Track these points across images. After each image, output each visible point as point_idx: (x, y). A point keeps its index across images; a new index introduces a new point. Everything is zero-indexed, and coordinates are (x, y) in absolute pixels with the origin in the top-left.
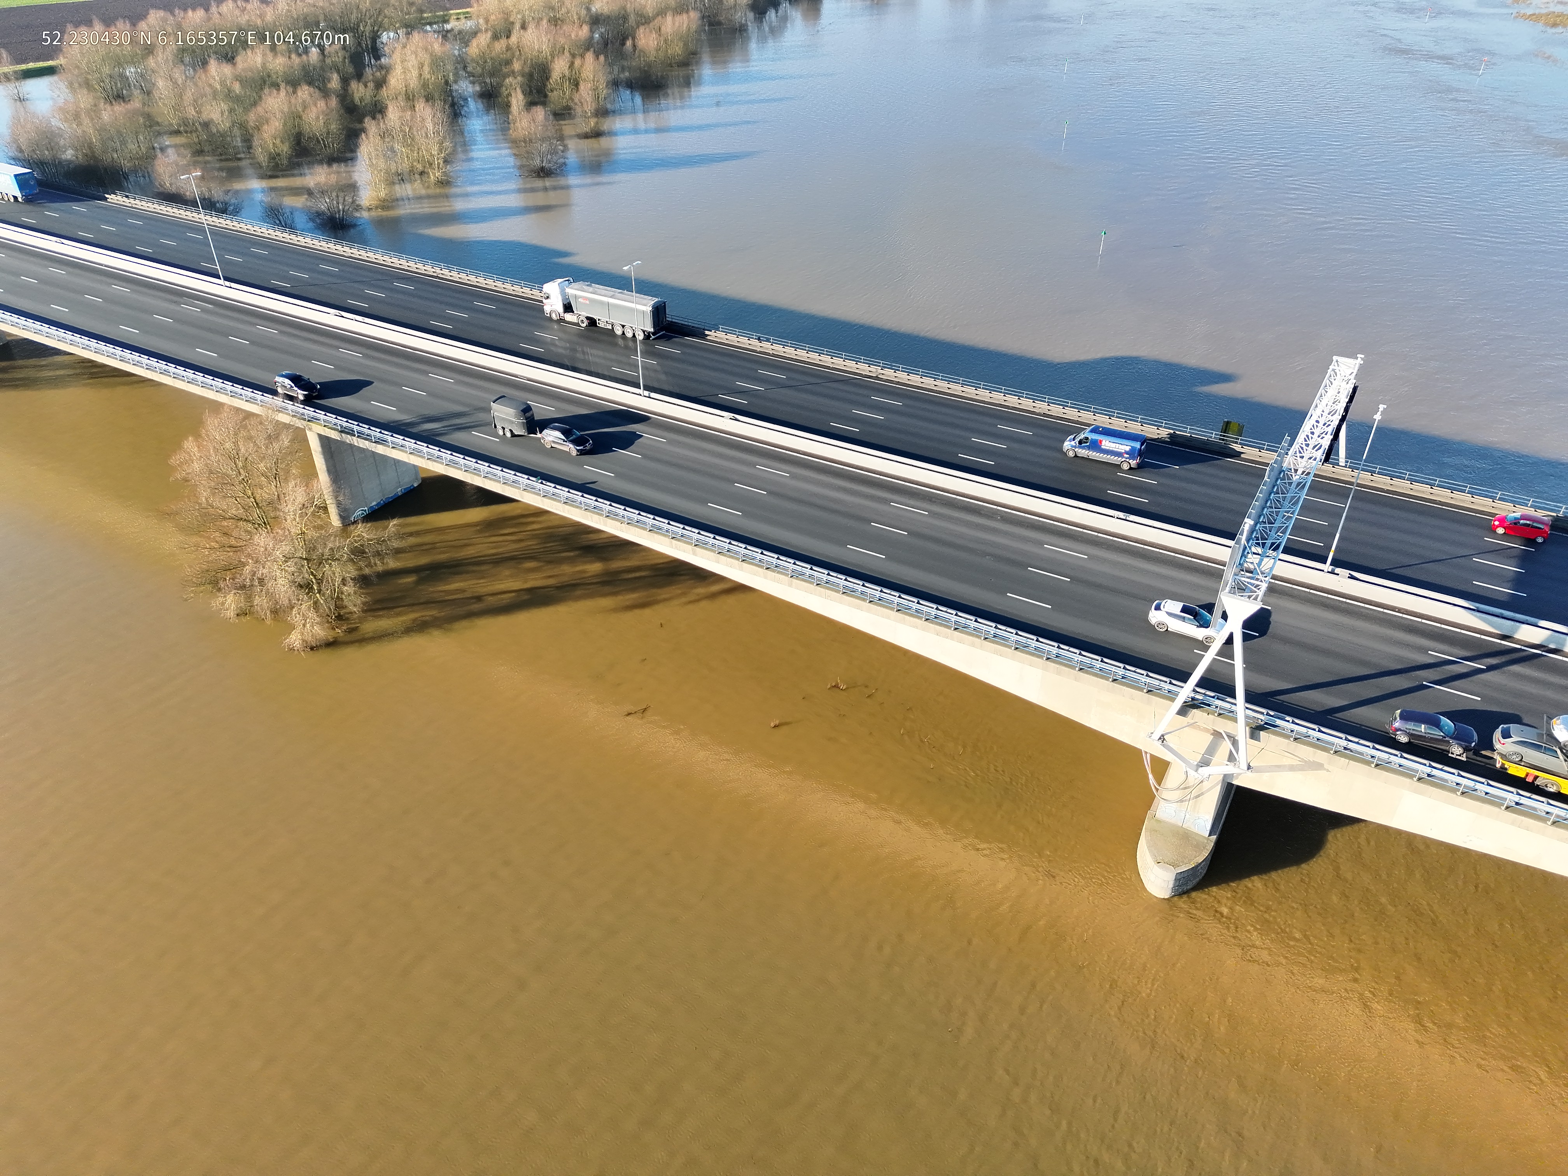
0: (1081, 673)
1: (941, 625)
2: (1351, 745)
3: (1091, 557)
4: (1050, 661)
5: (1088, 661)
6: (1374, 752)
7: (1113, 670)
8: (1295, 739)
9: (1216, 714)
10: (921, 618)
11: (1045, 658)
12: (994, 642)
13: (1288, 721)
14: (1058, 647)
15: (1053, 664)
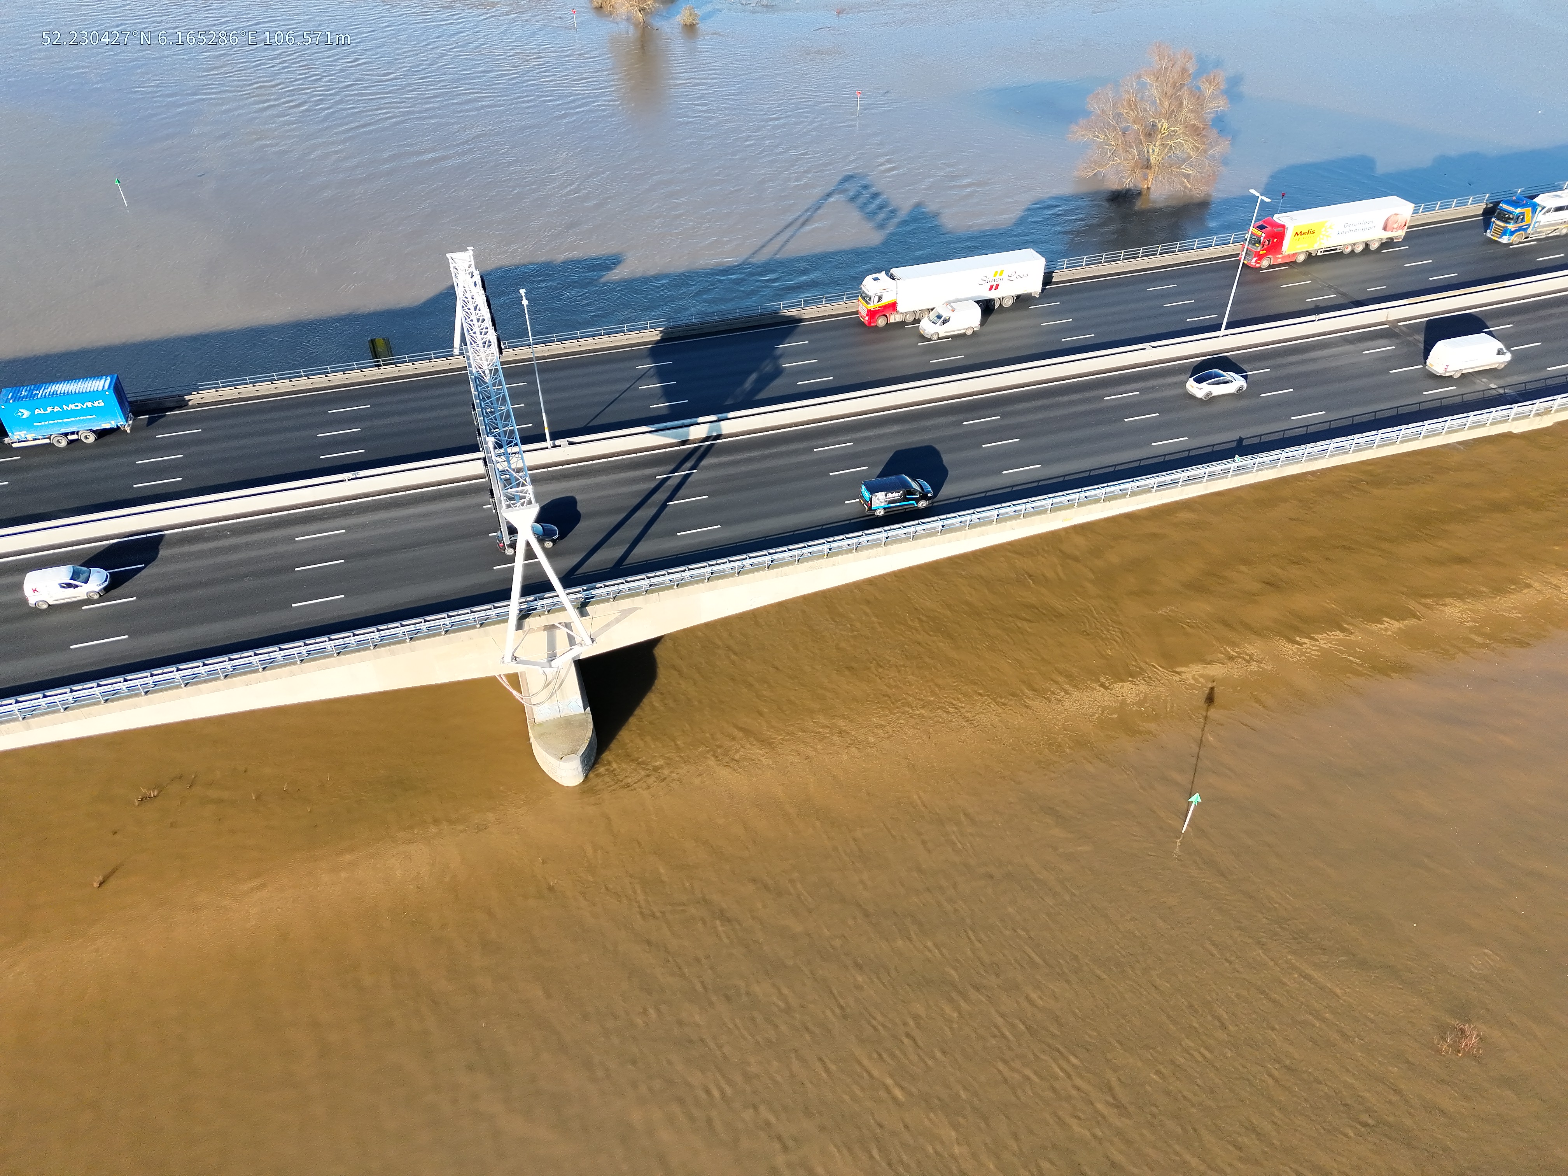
0: (414, 643)
1: (245, 673)
2: (653, 580)
3: (349, 529)
4: (378, 648)
5: (412, 628)
6: (671, 576)
7: (441, 623)
8: (614, 598)
9: (546, 613)
10: (218, 679)
11: (372, 648)
12: (312, 660)
13: (601, 587)
14: (378, 630)
15: (383, 649)
